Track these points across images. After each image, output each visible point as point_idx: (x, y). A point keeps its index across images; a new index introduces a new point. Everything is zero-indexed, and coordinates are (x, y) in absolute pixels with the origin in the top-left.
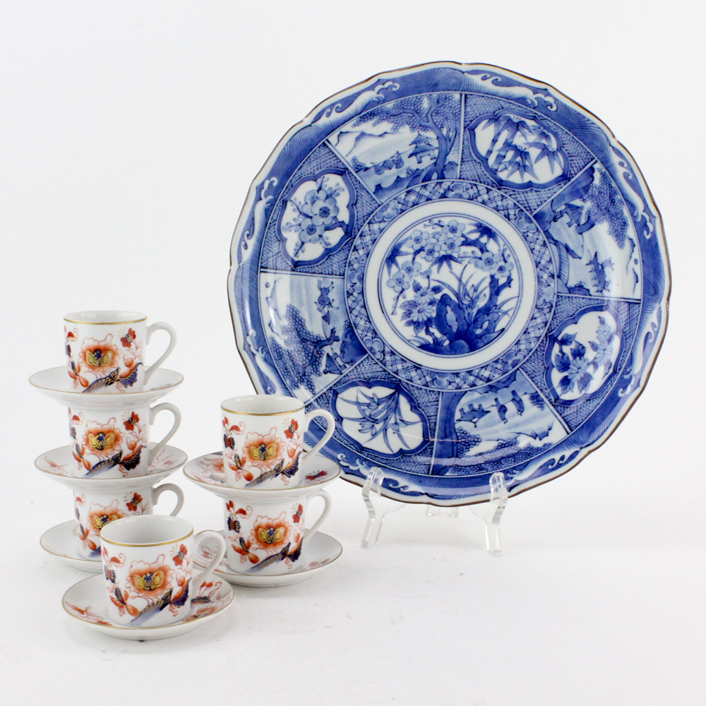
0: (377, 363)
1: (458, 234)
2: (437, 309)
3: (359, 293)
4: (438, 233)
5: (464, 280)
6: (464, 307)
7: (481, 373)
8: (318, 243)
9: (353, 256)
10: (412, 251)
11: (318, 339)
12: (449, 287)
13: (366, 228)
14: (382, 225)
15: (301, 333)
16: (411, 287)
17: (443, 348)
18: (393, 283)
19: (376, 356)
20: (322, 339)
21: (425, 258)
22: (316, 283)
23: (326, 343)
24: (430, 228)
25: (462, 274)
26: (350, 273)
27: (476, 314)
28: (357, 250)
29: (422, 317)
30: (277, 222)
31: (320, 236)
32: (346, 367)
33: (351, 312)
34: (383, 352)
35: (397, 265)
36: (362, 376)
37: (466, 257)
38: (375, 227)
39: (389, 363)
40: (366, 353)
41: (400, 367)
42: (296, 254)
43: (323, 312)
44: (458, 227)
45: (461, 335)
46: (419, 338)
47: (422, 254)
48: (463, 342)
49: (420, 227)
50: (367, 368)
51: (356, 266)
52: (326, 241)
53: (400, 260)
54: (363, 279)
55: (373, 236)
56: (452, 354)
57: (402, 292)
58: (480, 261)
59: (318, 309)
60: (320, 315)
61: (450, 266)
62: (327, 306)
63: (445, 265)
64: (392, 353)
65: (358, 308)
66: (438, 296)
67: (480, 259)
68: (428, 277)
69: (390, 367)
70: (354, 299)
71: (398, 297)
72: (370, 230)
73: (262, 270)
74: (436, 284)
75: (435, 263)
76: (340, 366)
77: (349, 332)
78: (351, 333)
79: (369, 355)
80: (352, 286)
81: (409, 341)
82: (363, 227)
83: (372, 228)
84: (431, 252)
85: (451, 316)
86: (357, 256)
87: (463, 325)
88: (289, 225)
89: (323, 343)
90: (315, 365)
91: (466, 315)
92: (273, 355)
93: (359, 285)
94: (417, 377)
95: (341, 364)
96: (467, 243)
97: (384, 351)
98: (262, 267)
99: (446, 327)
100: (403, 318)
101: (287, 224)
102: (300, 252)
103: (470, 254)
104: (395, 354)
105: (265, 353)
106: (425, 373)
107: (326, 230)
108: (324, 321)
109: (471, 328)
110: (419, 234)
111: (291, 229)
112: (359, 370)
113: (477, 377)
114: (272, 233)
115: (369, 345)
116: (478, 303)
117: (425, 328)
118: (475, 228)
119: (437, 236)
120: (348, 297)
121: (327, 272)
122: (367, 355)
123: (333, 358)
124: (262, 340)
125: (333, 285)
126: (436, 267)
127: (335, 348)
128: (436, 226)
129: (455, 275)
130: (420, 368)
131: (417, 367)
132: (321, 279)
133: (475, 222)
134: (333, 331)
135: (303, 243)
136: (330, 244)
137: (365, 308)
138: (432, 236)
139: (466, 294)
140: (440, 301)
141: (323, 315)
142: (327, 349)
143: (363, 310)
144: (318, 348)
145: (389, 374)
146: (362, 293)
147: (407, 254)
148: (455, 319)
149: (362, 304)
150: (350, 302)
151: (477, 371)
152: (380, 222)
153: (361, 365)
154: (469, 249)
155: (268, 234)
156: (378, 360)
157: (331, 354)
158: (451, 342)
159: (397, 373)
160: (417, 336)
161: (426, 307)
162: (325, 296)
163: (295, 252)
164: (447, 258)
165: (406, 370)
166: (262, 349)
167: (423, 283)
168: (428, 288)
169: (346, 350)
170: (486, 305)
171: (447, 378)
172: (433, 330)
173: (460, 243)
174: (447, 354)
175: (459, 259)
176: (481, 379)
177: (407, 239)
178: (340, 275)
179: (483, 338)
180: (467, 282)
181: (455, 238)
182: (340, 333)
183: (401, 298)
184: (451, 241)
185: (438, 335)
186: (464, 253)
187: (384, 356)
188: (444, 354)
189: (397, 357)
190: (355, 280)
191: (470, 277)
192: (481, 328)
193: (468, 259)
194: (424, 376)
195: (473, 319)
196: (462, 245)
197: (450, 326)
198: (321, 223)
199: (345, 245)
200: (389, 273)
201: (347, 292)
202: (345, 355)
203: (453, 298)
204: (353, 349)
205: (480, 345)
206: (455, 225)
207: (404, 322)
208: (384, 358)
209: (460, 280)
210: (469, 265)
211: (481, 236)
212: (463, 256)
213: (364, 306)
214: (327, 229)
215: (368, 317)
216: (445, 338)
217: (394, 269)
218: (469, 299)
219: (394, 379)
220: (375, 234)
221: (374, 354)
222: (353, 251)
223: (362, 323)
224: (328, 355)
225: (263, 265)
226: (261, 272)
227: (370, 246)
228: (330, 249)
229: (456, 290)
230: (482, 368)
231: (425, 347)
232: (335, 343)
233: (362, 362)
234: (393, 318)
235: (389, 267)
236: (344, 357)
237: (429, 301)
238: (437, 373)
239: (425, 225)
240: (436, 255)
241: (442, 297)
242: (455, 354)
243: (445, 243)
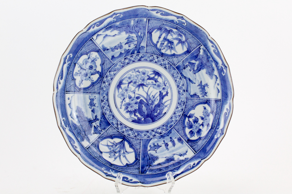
0: (115, 129)
1: (146, 75)
2: (139, 105)
3: (106, 100)
4: (138, 75)
5: (149, 94)
6: (149, 104)
7: (157, 131)
8: (88, 81)
9: (103, 85)
10: (127, 82)
11: (90, 120)
12: (143, 97)
13: (108, 74)
14: (115, 72)
15: (83, 118)
16: (128, 97)
17: (141, 121)
18: (120, 96)
19: (114, 126)
20: (92, 120)
21: (133, 85)
22: (88, 97)
23: (93, 121)
24: (135, 73)
25: (148, 91)
26: (102, 92)
27: (155, 107)
28: (105, 83)
29: (132, 109)
30: (72, 72)
31: (89, 77)
32: (102, 131)
33: (103, 108)
34: (117, 124)
35: (121, 88)
36: (109, 134)
37: (150, 84)
38: (112, 73)
39: (120, 129)
40: (110, 124)
41: (124, 130)
42: (80, 85)
43: (92, 109)
44: (146, 72)
45: (148, 116)
46: (132, 117)
47: (132, 83)
48: (150, 119)
49: (131, 73)
50: (111, 131)
51: (105, 89)
52: (92, 79)
53: (123, 86)
54: (108, 94)
55: (111, 77)
56: (145, 124)
57: (124, 99)
58: (155, 86)
59: (90, 108)
60: (90, 110)
61: (143, 88)
62: (93, 106)
63: (141, 88)
64: (121, 124)
65: (106, 106)
66: (139, 100)
67: (155, 85)
68: (134, 93)
69: (120, 130)
70: (104, 103)
71: (122, 102)
72: (110, 74)
73: (67, 92)
74: (138, 95)
75: (137, 87)
76: (100, 131)
77: (103, 116)
78: (104, 117)
79: (112, 126)
80: (103, 98)
81: (127, 119)
82: (107, 73)
83: (111, 74)
84: (135, 83)
85: (144, 108)
86: (105, 85)
87: (149, 112)
88: (77, 73)
89: (92, 122)
90: (89, 131)
91: (150, 108)
92: (73, 128)
93: (106, 97)
94: (132, 134)
95: (100, 130)
96: (149, 79)
97: (117, 123)
98: (66, 91)
99: (142, 113)
100: (125, 110)
101: (76, 73)
102: (81, 84)
103: (151, 83)
104: (122, 125)
105: (69, 127)
106: (135, 132)
107: (92, 75)
108: (92, 113)
109: (152, 113)
110: (130, 76)
111: (77, 75)
112: (107, 132)
113: (156, 132)
115: (111, 121)
116: (155, 103)
117: (134, 113)
118: (153, 72)
119: (137, 76)
120: (102, 102)
121: (93, 92)
122: (111, 125)
123: (97, 127)
124: (68, 122)
125: (95, 97)
126: (137, 89)
127: (98, 123)
128: (137, 72)
129: (145, 92)
130: (133, 130)
131: (131, 129)
132: (90, 95)
133: (153, 70)
134: (96, 116)
135: (82, 81)
136: (93, 81)
137: (109, 107)
138: (135, 76)
139: (150, 99)
140: (140, 102)
141: (92, 110)
142: (94, 124)
143: (108, 107)
144: (90, 124)
145: (120, 133)
146: (108, 100)
147: (125, 84)
148: (146, 109)
149: (108, 105)
150: (103, 104)
151: (156, 130)
152: (114, 71)
153: (108, 130)
154: (150, 81)
155: (69, 77)
156: (115, 127)
157: (96, 126)
158: (145, 119)
159: (123, 133)
160: (131, 117)
161: (134, 105)
162: (92, 102)
163: (79, 84)
164: (142, 85)
165: (127, 131)
166: (68, 126)
167: (132, 95)
168: (134, 97)
169: (102, 124)
170: (158, 103)
171: (144, 133)
172: (137, 114)
173: (147, 79)
174: (143, 124)
175: (147, 85)
176: (157, 133)
177: (125, 78)
178: (98, 93)
179: (158, 116)
180: (150, 94)
181: (145, 77)
182: (99, 117)
183: (123, 102)
184: (143, 78)
185: (139, 116)
186: (148, 83)
188: (142, 124)
189: (123, 126)
190: (104, 95)
191: (151, 92)
192: (157, 112)
193: (150, 85)
194: (134, 133)
195: (153, 109)
196: (147, 80)
197: (144, 112)
198: (90, 72)
199: (100, 81)
200: (118, 92)
201: (101, 100)
202: (102, 126)
203: (145, 101)
204: (105, 123)
205: (157, 119)
206: (145, 72)
207: (125, 111)
208: (118, 127)
209: (147, 94)
210: (151, 88)
211: (155, 76)
212: (148, 84)
213: (109, 106)
215: (110, 110)
216: (142, 117)
217: (120, 90)
218: (151, 101)
219: (122, 135)
220: (112, 76)
221: (114, 125)
222: (103, 83)
223: (108, 112)
224: (94, 126)
225: (67, 90)
226: (66, 93)
227: (110, 81)
228: (94, 83)
229: (146, 97)
230: (158, 128)
231: (134, 121)
232: (97, 121)
233: (109, 128)
234: (120, 110)
235: (118, 89)
236: (101, 127)
237: (135, 102)
238: (140, 131)
239: (132, 72)
240: (137, 84)
241: (140, 101)
242: (147, 124)
243: (141, 79)
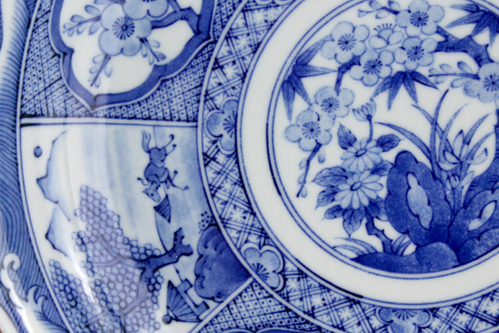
0: (271, 296)
1: (430, 27)
2: (389, 181)
3: (229, 156)
4: (388, 27)
5: (442, 122)
6: (445, 176)
7: (483, 308)
8: (139, 56)
9: (212, 79)
10: (334, 65)
11: (149, 253)
12: (413, 138)
13: (237, 21)
14: (272, 14)
15: (112, 243)
16: (335, 140)
17: (402, 260)
18: (298, 132)
19: (269, 281)
20: (157, 253)
21: (362, 79)
22: (139, 138)
23: (166, 259)
24: (372, 15)
25: (438, 108)
26: (207, 114)
27: (470, 190)
28: (222, 68)
29: (359, 199)
30: (50, 16)
31: (143, 40)
32: (208, 307)
33: (213, 196)
34: (283, 273)
35: (304, 95)
36: (242, 324)
37: (447, 75)
38: (258, 17)
39: (295, 295)
40: (248, 275)
41: (317, 301)
42: (94, 81)
43: (155, 197)
44: (430, 13)
45: (435, 233)
46: (355, 241)
47: (356, 71)
48: (443, 246)
49: (351, 15)
50: (251, 307)
51: (220, 100)
52: (155, 50)
53: (310, 84)
54: (235, 126)
55: (253, 36)
56: (421, 272)
57: (315, 150)
58: (476, 82)
59: (146, 192)
60: (150, 204)
61: (413, 94)
62: (163, 186)
63: (403, 92)
64: (301, 274)
65: (228, 186)
66: (390, 156)
67: (476, 77)
68: (369, 118)
69: (298, 303)
70: (218, 168)
71: (308, 162)
72: (246, 25)
73: (25, 121)
74: (387, 131)
75: (383, 89)
76: (196, 306)
77: (212, 234)
78: (215, 238)
79: (255, 280)
80: (214, 142)
81: (334, 248)
82: (232, 19)
83: (250, 21)
84: (374, 66)
85: (417, 195)
86: (222, 80)
87: (442, 213)
88: (78, 20)
89: (160, 261)
90: (146, 307)
91: (448, 193)
92: (60, 299)
93: (227, 138)
94: (354, 321)
95: (199, 301)
96: (447, 45)
97: (284, 270)
98: (23, 116)
99: (407, 219)
100: (319, 203)
101: (72, 18)
102: (102, 76)
103: (455, 69)
104: (306, 276)
105: (41, 300)
106: (369, 312)
107: (154, 27)
108: (160, 218)
109: (458, 219)
110: (347, 30)
111: (81, 29)
112: (235, 311)
113: (474, 315)
114: (40, 42)
115: (253, 260)
116: (471, 168)
117: (365, 221)
118: (463, 14)
119: (385, 34)
120: (206, 165)
121: (160, 115)
122: (250, 280)
123: (181, 290)
124: (34, 272)
125: (174, 142)
126: (384, 97)
127: (187, 267)
128: (384, 13)
129: (424, 112)
130: (359, 302)
131: (353, 300)
132: (149, 130)
133: (465, 3)
134: (178, 236)
135: (107, 57)
136: (164, 57)
137: (243, 187)
138: (375, 33)
139: (448, 149)
140: (395, 165)
141: (156, 204)
142: (168, 273)
143: (238, 191)
144: (149, 273)
145: (297, 316)
146: (235, 155)
147: (324, 72)
148: (425, 200)
149: (237, 177)
150: (211, 175)
151: (474, 303)
152: (267, 7)
153: (239, 301)
154: (451, 59)
155: (34, 43)
156: (273, 288)
157: (176, 282)
158: (418, 247)
159: (312, 315)
160: (349, 239)
161: (366, 178)
162: (160, 165)
163: (93, 76)
164: (408, 78)
165: (331, 306)
166: (36, 293)
167: (360, 130)
168: (369, 140)
169: (206, 273)
170: (488, 171)
171: (414, 319)
172: (383, 224)
173: (433, 47)
174: (412, 273)
175: (432, 79)
176: (481, 320)
177: (324, 41)
178: (188, 121)
179: (485, 236)
180: (449, 125)
181: (423, 37)
182: (193, 239)
183: (314, 163)
184: (415, 43)
185: (392, 233)
186: (441, 66)
187: (285, 280)
188: (406, 272)
189: (311, 282)
190: (220, 129)
191: (456, 115)
192: (480, 217)
193: (449, 79)
194: (368, 318)
195: (462, 200)
196: (437, 50)
197: (417, 216)
198: (144, 13)
199: (196, 57)
200: (290, 112)
201: (205, 154)
202: (205, 283)
203: (421, 158)
204: (221, 269)
205: (479, 251)
206: (423, 9)
207: (323, 210)
208: (285, 286)
209: (434, 123)
210: (451, 91)
211: (477, 31)
212: (440, 71)
213: (241, 182)
214: (157, 25)
215: (249, 203)
216: (407, 239)
217: (299, 104)
218: (453, 160)
219: (307, 326)
220: (257, 33)
221: (265, 277)
222: (213, 69)
223: (237, 216)
224: (170, 283)
225: (25, 110)
226: (22, 126)
227: (248, 59)
228: (166, 66)
229: (426, 140)
230: (483, 296)
231: (365, 259)
232: (184, 259)
233: (240, 295)
234: (299, 203)
235: (289, 99)
236: (202, 287)
237: (371, 166)
238: (394, 310)
239: (360, 11)
240: (385, 72)
241: (397, 158)
242: (428, 271)
243: (403, 48)
